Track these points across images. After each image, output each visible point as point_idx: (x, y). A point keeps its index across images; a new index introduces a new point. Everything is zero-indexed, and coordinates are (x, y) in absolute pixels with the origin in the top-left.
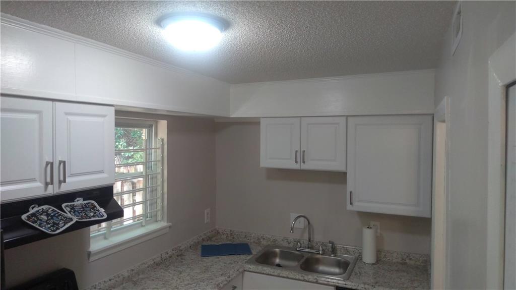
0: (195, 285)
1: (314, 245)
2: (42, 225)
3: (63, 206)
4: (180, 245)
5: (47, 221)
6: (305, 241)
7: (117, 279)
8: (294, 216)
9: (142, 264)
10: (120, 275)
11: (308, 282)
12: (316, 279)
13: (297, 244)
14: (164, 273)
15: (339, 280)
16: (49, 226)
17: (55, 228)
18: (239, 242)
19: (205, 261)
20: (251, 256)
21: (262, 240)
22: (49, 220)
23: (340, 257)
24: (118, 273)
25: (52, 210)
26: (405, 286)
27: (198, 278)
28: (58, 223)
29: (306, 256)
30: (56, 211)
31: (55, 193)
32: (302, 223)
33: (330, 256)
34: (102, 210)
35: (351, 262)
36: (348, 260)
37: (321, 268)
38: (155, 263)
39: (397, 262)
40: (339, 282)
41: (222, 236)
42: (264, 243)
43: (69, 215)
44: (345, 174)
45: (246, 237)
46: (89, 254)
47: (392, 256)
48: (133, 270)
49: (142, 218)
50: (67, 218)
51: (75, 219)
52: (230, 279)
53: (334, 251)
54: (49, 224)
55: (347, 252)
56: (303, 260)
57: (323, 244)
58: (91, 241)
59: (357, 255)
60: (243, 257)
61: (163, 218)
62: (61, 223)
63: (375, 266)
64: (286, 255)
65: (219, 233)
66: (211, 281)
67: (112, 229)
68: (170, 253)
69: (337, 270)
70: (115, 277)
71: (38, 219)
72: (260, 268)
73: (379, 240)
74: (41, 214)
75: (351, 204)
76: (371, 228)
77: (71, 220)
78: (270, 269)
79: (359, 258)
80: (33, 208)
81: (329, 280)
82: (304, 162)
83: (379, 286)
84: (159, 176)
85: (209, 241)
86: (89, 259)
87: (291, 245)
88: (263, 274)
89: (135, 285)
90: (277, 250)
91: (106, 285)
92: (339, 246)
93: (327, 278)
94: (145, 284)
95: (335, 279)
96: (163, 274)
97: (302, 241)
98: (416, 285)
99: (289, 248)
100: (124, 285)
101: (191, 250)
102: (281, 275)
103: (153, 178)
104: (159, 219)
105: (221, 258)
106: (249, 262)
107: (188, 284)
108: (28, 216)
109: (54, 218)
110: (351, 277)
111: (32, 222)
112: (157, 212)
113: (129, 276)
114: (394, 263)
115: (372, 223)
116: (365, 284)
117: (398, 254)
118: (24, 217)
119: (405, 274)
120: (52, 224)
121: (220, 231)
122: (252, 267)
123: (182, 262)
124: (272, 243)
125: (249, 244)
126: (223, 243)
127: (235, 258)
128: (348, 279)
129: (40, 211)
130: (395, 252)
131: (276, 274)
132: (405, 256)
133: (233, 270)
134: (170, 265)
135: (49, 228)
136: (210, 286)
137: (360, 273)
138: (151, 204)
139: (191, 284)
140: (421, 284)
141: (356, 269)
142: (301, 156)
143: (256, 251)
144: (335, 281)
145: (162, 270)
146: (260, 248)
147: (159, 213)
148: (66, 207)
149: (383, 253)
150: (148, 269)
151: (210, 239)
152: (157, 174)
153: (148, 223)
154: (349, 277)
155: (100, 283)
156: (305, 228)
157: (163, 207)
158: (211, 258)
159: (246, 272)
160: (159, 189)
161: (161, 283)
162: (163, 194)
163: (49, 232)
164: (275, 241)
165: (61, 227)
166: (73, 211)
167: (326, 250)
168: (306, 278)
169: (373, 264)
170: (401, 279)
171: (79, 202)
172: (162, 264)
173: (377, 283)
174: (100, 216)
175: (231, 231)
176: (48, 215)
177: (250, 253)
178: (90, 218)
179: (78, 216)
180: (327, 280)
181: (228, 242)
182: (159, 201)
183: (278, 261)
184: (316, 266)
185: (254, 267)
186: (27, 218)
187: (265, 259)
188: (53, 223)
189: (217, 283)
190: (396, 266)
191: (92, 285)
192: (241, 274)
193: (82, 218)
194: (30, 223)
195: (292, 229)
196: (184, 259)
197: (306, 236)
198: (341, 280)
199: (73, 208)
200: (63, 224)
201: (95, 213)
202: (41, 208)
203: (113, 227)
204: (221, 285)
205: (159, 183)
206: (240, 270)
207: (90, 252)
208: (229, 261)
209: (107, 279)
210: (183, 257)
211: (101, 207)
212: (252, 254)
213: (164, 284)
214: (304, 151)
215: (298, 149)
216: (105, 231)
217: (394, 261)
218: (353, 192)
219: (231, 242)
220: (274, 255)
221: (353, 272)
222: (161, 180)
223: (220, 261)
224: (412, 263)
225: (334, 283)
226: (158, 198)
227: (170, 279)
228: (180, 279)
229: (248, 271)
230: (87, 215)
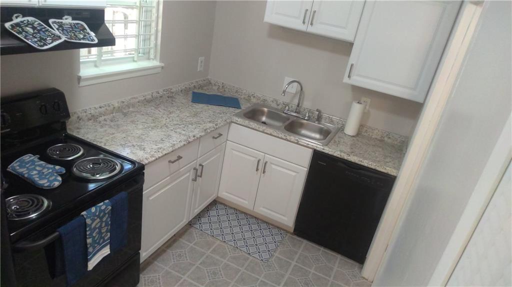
0: (184, 126)
1: (302, 110)
2: (28, 37)
3: (51, 21)
4: (171, 87)
5: (34, 34)
6: (293, 105)
7: (108, 108)
8: (288, 79)
9: (133, 98)
10: (110, 104)
11: (290, 141)
12: (297, 140)
13: (286, 107)
14: (155, 110)
15: (318, 145)
16: (36, 40)
17: (42, 44)
18: (229, 96)
19: (194, 106)
20: (239, 110)
21: (252, 98)
22: (36, 33)
23: (324, 125)
24: (109, 103)
25: (38, 24)
26: (378, 159)
27: (187, 120)
28: (46, 39)
29: (292, 119)
30: (42, 25)
31: (40, 5)
32: (294, 88)
33: (314, 123)
34: (92, 34)
35: (333, 131)
36: (330, 128)
37: (304, 132)
38: (145, 99)
39: (376, 138)
40: (318, 146)
41: (214, 87)
42: (254, 100)
43: (57, 33)
44: (351, 44)
45: (237, 92)
46: (79, 78)
47: (373, 133)
48: (123, 102)
49: (133, 52)
50: (54, 35)
51: (64, 38)
52: (217, 127)
53: (319, 119)
54: (36, 38)
55: (331, 121)
56: (288, 122)
57: (310, 111)
58: (81, 66)
59: (340, 126)
60: (231, 109)
61: (155, 57)
62: (48, 39)
63: (354, 138)
64: (273, 115)
65: (211, 83)
66: (199, 125)
67: (102, 58)
68: (161, 93)
69: (318, 136)
70: (105, 105)
71: (23, 30)
72: (247, 122)
73: (365, 116)
74: (27, 26)
75: (349, 76)
76: (361, 103)
77: (60, 38)
78: (256, 124)
79: (341, 129)
80: (17, 17)
81: (309, 143)
82: (312, 24)
83: (354, 155)
84: (154, 11)
85: (200, 89)
86: (79, 83)
87: (280, 107)
88: (249, 127)
89: (125, 116)
90: (266, 110)
91: (97, 111)
92: (325, 115)
93: (307, 141)
94: (135, 117)
95: (315, 143)
96: (153, 111)
97: (291, 105)
98: (388, 160)
99: (276, 109)
100: (114, 114)
101: (182, 95)
102: (266, 131)
103: (147, 11)
104: (152, 57)
105: (210, 107)
106: (237, 115)
107: (177, 124)
108: (11, 25)
109: (41, 32)
110: (330, 144)
111: (16, 33)
112: (150, 49)
113: (119, 107)
114: (373, 139)
115: (363, 99)
116: (341, 151)
117: (379, 131)
118: (8, 25)
119: (380, 150)
120: (39, 39)
121: (212, 82)
122: (240, 120)
123: (172, 104)
124: (262, 102)
125: (239, 99)
126: (214, 94)
127: (224, 109)
128: (327, 145)
129: (25, 22)
130: (377, 129)
131: (261, 130)
132: (385, 134)
133: (221, 120)
134: (160, 104)
135: (36, 42)
136: (198, 130)
137: (339, 142)
138: (144, 40)
139: (180, 125)
140: (392, 161)
141: (336, 139)
142: (310, 16)
143: (245, 106)
144: (314, 145)
145: (153, 108)
146: (249, 105)
147: (152, 52)
148: (53, 23)
149: (365, 128)
150: (138, 104)
151: (201, 87)
152: (151, 7)
153: (140, 59)
154: (328, 144)
155: (91, 108)
156: (296, 93)
157: (156, 45)
158: (201, 105)
159: (233, 124)
160: (153, 25)
161: (151, 118)
162: (157, 31)
163: (35, 46)
164: (265, 100)
165: (49, 44)
166: (61, 28)
167: (312, 117)
168: (288, 138)
169: (353, 136)
170: (375, 153)
171: (68, 20)
172: (153, 101)
173: (352, 152)
174: (90, 39)
175: (223, 83)
176: (34, 28)
177: (239, 107)
178: (80, 40)
179: (67, 36)
180: (308, 143)
181: (219, 94)
182: (153, 38)
183: (264, 119)
184: (299, 130)
185: (242, 120)
186: (10, 27)
187: (253, 115)
188: (40, 37)
189: (205, 128)
190: (375, 141)
191: (83, 109)
192: (228, 125)
193: (71, 38)
194: (15, 33)
195: (284, 92)
196: (174, 101)
197: (296, 101)
198: (320, 145)
199: (61, 26)
200: (51, 41)
201: (85, 36)
202: (26, 18)
203: (104, 56)
204: (209, 131)
205: (154, 18)
206: (228, 121)
207: (80, 77)
208: (218, 111)
209: (97, 106)
210: (174, 99)
211: (91, 31)
212: (240, 108)
213: (153, 120)
214: (315, 12)
215: (309, 8)
216: (96, 59)
217: (373, 137)
218: (354, 65)
219: (222, 95)
220: (262, 113)
221: (333, 140)
222: (156, 15)
223: (209, 109)
224: (389, 141)
225: (313, 146)
226: (152, 34)
227: (160, 116)
228: (169, 118)
229: (235, 123)
230: (76, 36)
